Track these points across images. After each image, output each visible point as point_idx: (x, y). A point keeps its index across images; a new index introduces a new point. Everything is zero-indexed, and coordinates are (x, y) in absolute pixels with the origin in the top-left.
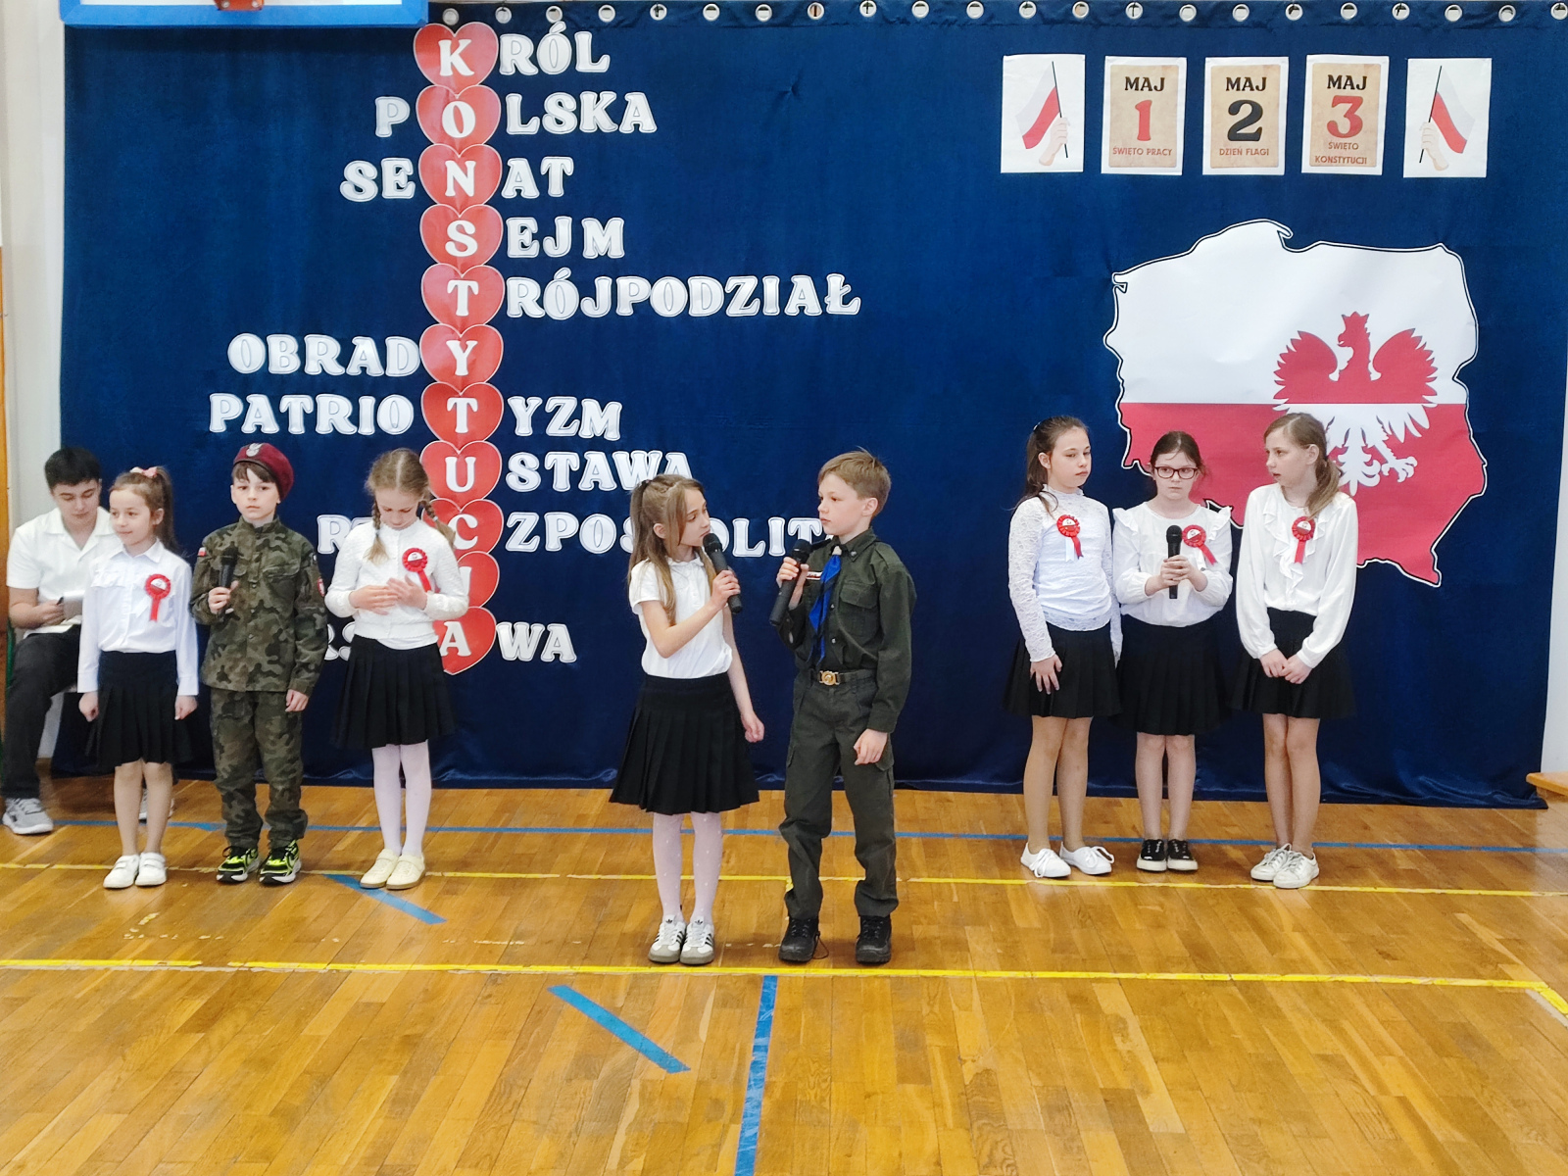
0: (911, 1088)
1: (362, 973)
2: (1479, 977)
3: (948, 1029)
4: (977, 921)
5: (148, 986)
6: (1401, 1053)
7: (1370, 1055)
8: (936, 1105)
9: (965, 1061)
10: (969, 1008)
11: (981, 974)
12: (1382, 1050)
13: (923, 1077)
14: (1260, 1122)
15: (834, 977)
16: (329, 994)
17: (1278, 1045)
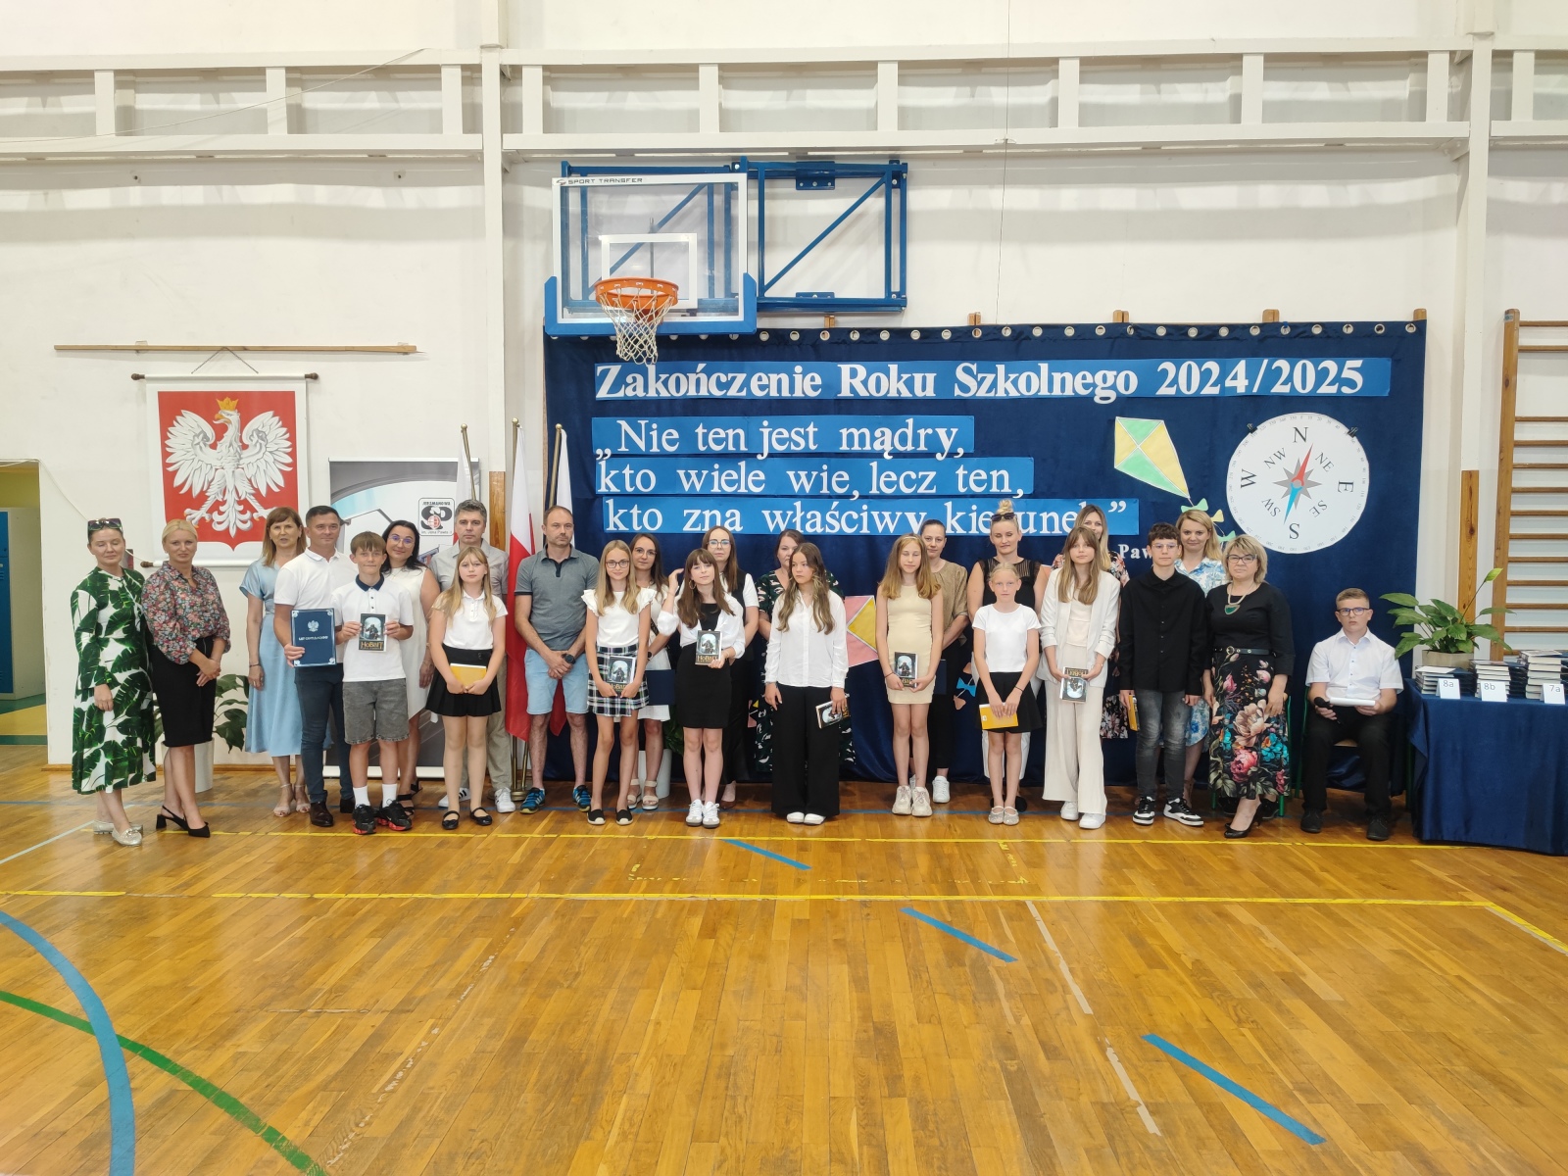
0: (1158, 971)
1: (782, 901)
2: (1452, 900)
3: (1156, 935)
4: (1128, 866)
5: (661, 910)
6: (1438, 948)
7: (1421, 950)
8: (1182, 983)
9: (1180, 955)
10: (1159, 921)
11: (1153, 899)
12: (1428, 948)
13: (1163, 966)
14: (1385, 993)
15: (1066, 901)
16: (772, 914)
17: (1360, 942)
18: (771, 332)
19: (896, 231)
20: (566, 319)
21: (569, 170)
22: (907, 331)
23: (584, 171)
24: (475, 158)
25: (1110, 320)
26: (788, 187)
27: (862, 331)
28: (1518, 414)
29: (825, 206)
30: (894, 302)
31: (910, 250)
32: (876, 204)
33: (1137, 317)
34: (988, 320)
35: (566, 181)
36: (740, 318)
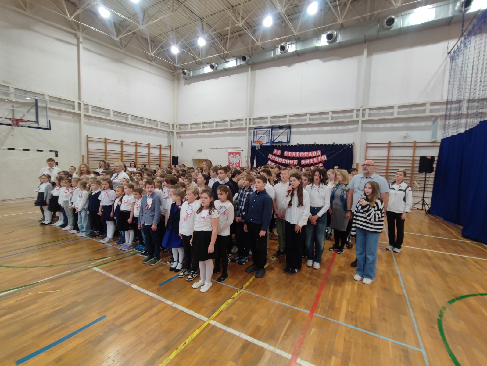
18: (275, 145)
19: (289, 134)
20: (254, 144)
21: (255, 129)
22: (290, 145)
23: (257, 129)
24: (246, 128)
25: (313, 143)
26: (278, 129)
27: (285, 145)
28: (367, 155)
29: (282, 131)
30: (289, 142)
31: (292, 136)
32: (287, 130)
33: (317, 143)
34: (299, 144)
35: (254, 130)
36: (270, 144)
